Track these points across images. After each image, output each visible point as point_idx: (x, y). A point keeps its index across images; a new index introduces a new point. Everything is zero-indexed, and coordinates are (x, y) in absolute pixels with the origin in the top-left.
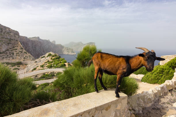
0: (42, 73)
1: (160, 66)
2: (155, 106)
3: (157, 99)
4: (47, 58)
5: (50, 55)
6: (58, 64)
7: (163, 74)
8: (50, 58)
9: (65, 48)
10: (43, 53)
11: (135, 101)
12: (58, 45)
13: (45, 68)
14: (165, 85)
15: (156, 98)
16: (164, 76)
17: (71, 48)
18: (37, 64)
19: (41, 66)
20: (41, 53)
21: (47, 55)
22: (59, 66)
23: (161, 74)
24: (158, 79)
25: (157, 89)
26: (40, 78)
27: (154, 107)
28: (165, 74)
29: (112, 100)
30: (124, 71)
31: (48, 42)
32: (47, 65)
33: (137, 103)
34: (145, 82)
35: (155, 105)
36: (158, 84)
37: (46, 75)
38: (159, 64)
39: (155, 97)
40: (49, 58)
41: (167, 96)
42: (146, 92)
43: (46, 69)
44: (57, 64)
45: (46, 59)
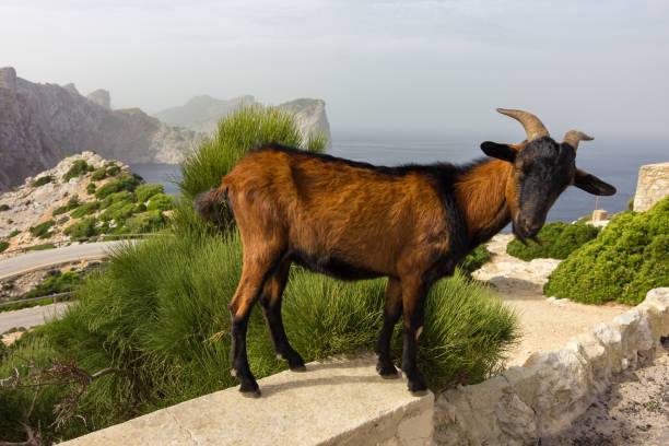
0: (44, 269)
1: (634, 214)
2: (587, 429)
3: (601, 387)
4: (65, 188)
5: (81, 169)
6: (130, 215)
7: (645, 254)
8: (84, 187)
9: (163, 130)
10: (42, 159)
11: (489, 411)
12: (124, 113)
13: (55, 239)
14: (646, 316)
15: (596, 383)
16: (647, 263)
17: (197, 129)
18: (11, 222)
19: (32, 230)
20: (29, 160)
21: (67, 170)
22: (134, 227)
23: (636, 257)
24: (622, 280)
25: (606, 337)
26: (30, 296)
27: (583, 432)
28: (653, 254)
29: (343, 430)
30: (435, 252)
31: (65, 97)
32: (66, 226)
33: (498, 422)
34: (559, 298)
35: (587, 423)
36: (622, 303)
37: (68, 278)
38: (631, 206)
39: (591, 377)
40: (78, 188)
41: (650, 372)
42: (546, 358)
43: (60, 243)
44: (121, 219)
45: (62, 191)
